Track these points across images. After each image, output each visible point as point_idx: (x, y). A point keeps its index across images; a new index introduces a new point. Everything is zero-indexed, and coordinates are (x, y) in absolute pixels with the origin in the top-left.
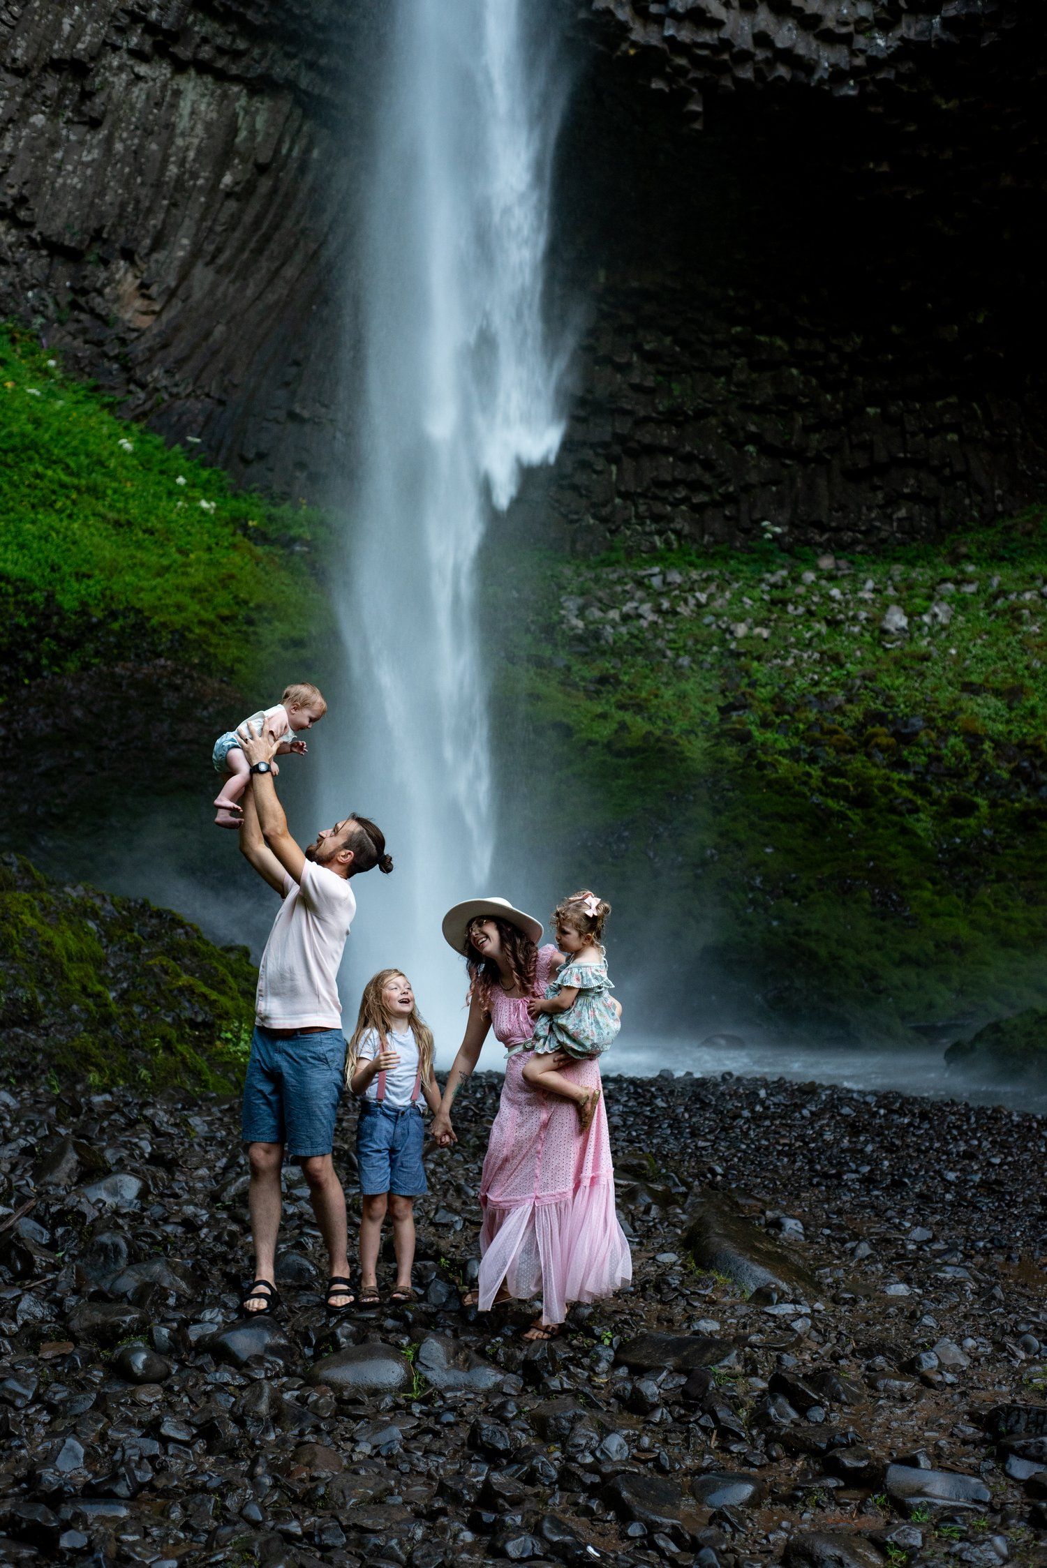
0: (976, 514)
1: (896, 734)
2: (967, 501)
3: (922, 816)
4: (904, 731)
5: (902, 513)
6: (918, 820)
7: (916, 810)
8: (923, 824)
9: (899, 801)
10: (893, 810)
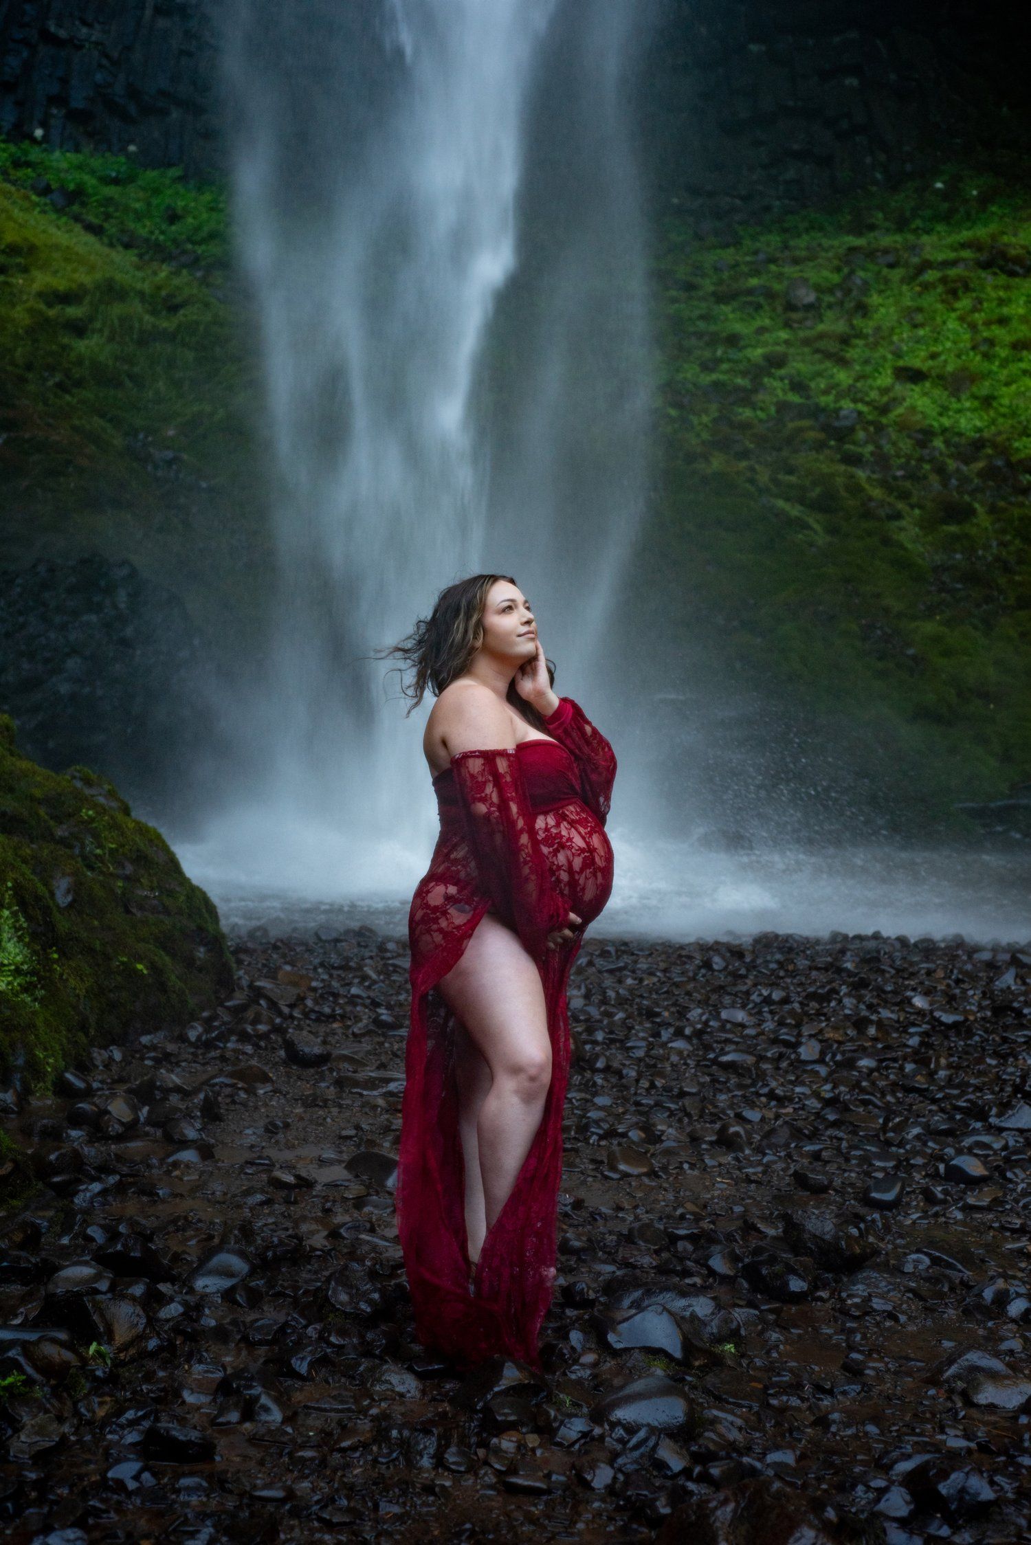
0: (879, 176)
1: (826, 428)
2: (868, 160)
3: (903, 523)
4: (836, 424)
5: (791, 174)
6: (901, 529)
7: (898, 516)
8: (908, 533)
9: (873, 504)
10: (867, 515)
